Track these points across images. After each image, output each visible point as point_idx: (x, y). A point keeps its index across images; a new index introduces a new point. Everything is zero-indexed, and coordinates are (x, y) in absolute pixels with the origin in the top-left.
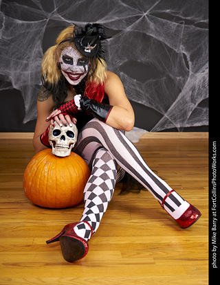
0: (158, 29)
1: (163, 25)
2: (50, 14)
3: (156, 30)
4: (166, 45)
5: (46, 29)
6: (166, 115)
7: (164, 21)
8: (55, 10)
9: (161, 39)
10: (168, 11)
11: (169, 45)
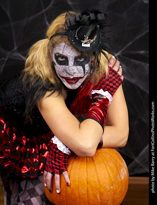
0: (130, 71)
1: (136, 67)
2: (9, 53)
3: (128, 71)
4: (139, 88)
5: (4, 68)
6: (136, 160)
7: (138, 62)
8: (15, 48)
9: (133, 81)
10: (142, 52)
11: (142, 88)
